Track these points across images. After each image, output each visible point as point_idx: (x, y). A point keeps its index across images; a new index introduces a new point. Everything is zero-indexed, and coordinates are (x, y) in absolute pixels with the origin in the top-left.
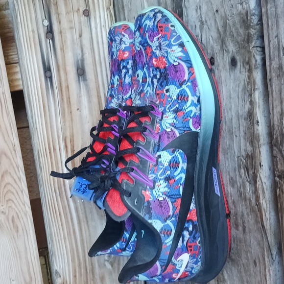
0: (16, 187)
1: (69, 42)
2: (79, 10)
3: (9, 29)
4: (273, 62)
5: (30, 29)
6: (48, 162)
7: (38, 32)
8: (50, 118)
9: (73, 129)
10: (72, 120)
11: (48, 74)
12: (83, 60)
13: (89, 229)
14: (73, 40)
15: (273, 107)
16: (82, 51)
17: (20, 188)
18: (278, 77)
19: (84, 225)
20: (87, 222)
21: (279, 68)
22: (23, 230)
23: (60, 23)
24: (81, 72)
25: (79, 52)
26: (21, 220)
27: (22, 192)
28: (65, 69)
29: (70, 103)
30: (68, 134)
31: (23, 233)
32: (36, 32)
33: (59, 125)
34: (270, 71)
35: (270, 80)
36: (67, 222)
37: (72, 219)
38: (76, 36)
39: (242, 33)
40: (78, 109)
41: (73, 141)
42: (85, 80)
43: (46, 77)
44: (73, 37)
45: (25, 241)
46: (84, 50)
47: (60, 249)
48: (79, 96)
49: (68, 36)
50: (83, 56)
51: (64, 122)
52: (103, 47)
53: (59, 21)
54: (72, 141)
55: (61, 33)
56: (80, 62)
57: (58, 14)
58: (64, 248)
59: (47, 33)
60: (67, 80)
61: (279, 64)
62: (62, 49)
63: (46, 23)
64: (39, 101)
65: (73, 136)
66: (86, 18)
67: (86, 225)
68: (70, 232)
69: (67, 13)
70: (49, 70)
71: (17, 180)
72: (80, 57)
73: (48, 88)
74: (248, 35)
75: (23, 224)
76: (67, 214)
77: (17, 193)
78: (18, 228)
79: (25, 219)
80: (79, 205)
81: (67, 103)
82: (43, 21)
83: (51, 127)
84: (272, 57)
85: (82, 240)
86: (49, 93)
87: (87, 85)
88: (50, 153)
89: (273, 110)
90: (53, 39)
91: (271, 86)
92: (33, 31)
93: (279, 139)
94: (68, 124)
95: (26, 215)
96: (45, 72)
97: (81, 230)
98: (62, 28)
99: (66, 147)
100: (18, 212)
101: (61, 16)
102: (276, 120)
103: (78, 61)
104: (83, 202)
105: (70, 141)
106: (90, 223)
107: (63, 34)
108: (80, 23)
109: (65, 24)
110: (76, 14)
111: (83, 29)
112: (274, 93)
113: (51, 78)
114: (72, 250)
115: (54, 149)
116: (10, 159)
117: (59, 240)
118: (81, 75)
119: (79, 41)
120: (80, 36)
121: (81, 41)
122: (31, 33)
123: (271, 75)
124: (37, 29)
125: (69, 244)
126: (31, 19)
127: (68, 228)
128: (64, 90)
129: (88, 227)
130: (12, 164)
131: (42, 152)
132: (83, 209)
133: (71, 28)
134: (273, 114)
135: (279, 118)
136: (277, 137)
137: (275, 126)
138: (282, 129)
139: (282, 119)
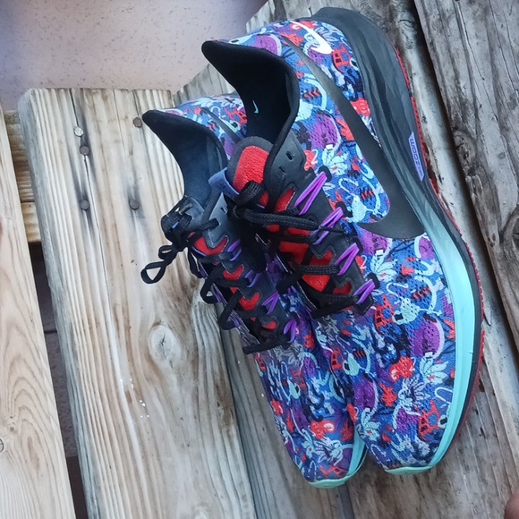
0: (35, 385)
1: (114, 161)
2: (126, 117)
3: (20, 150)
4: (431, 17)
5: (56, 139)
6: (87, 345)
7: (67, 144)
8: (89, 273)
9: (126, 292)
10: (124, 277)
11: (84, 205)
12: (136, 189)
13: (161, 469)
14: (120, 159)
15: (443, 77)
16: (135, 175)
17: (40, 387)
18: (441, 32)
19: (153, 461)
20: (158, 455)
21: (440, 20)
22: (47, 465)
23: (100, 133)
24: (135, 205)
25: (130, 175)
26: (44, 445)
27: (45, 394)
28: (110, 199)
29: (120, 251)
30: (119, 300)
31: (48, 471)
32: (65, 144)
33: (104, 284)
34: (429, 32)
35: (432, 43)
36: (123, 454)
37: (131, 448)
38: (125, 153)
39: (381, 15)
40: (133, 261)
41: (128, 311)
42: (141, 217)
43: (81, 209)
44: (119, 153)
45: (51, 487)
46: (138, 173)
47: (114, 505)
48: (134, 241)
49: (113, 152)
50: (136, 181)
51: (112, 279)
52: (166, 171)
53: (99, 132)
54: (126, 311)
55: (102, 147)
56: (132, 191)
57: (97, 121)
58: (121, 504)
59: (81, 146)
60: (113, 215)
61: (439, 15)
62: (105, 170)
63: (80, 132)
64: (71, 245)
65: (127, 304)
66: (138, 129)
67: (156, 462)
68: (129, 472)
69: (110, 121)
70: (86, 198)
71: (37, 372)
72: (132, 183)
73: (85, 226)
74: (390, 11)
75: (47, 454)
76: (122, 440)
77: (37, 396)
78: (38, 460)
79: (50, 446)
80: (142, 422)
81: (116, 250)
82: (74, 130)
83: (91, 287)
84: (428, 11)
85: (152, 490)
86: (86, 233)
87: (145, 225)
88: (91, 328)
89: (443, 81)
90: (90, 154)
91: (434, 50)
92: (60, 142)
94: (117, 284)
95: (52, 437)
96: (80, 202)
97: (148, 470)
98: (103, 141)
99: (117, 320)
100: (38, 430)
101: (100, 123)
102: (451, 91)
103: (129, 188)
104: (149, 419)
105: (123, 311)
106: (163, 459)
107: (105, 150)
108: (130, 135)
109: (107, 135)
110: (122, 122)
111: (134, 144)
112: (441, 56)
113: (88, 210)
114: (135, 508)
115: (98, 324)
116: (25, 336)
117: (110, 487)
118: (135, 209)
119: (129, 159)
120: (131, 153)
121: (132, 161)
122: (57, 145)
123: (431, 37)
124: (66, 140)
125: (130, 496)
126: (56, 125)
127: (126, 466)
128: (110, 229)
129: (161, 465)
130: (27, 344)
131: (78, 327)
132: (150, 432)
133: (117, 141)
134: (444, 86)
135: (453, 86)
136: (457, 115)
137: (451, 100)
138: (461, 98)
139: (459, 83)
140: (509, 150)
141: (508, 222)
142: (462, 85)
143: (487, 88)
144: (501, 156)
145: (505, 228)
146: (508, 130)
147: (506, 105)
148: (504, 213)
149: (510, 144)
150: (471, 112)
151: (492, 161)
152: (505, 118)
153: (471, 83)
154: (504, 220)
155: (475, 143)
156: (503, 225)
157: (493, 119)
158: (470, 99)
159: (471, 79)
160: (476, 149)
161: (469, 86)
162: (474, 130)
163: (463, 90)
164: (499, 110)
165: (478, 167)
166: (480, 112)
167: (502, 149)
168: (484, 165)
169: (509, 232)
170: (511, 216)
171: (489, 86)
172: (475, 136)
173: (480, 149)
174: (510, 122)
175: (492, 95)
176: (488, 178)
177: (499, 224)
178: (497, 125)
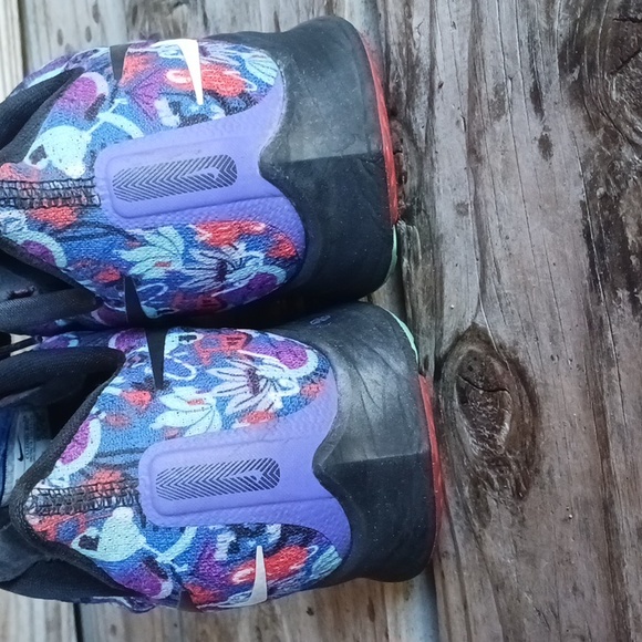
93: (403, 90)
102: (395, 26)
134: (386, 12)
135: (401, 19)
136: (398, 85)
137: (394, 49)
138: (409, 51)
139: (410, 16)
140: (477, 205)
141: (453, 347)
142: (415, 22)
143: (458, 49)
144: (461, 209)
145: (446, 356)
146: (479, 160)
147: (485, 103)
148: (450, 326)
149: (480, 192)
150: (423, 88)
151: (444, 212)
152: (480, 133)
153: (431, 26)
154: (447, 339)
155: (420, 160)
156: (445, 348)
157: (458, 122)
158: (426, 61)
159: (432, 16)
160: (421, 174)
161: (427, 31)
162: (423, 131)
163: (416, 35)
164: (472, 111)
165: (419, 211)
166: (437, 96)
167: (464, 195)
168: (430, 213)
169: (451, 369)
170: (459, 339)
171: (462, 46)
172: (422, 145)
173: (427, 177)
174: (486, 146)
175: (464, 66)
176: (432, 242)
177: (438, 344)
178: (463, 138)
